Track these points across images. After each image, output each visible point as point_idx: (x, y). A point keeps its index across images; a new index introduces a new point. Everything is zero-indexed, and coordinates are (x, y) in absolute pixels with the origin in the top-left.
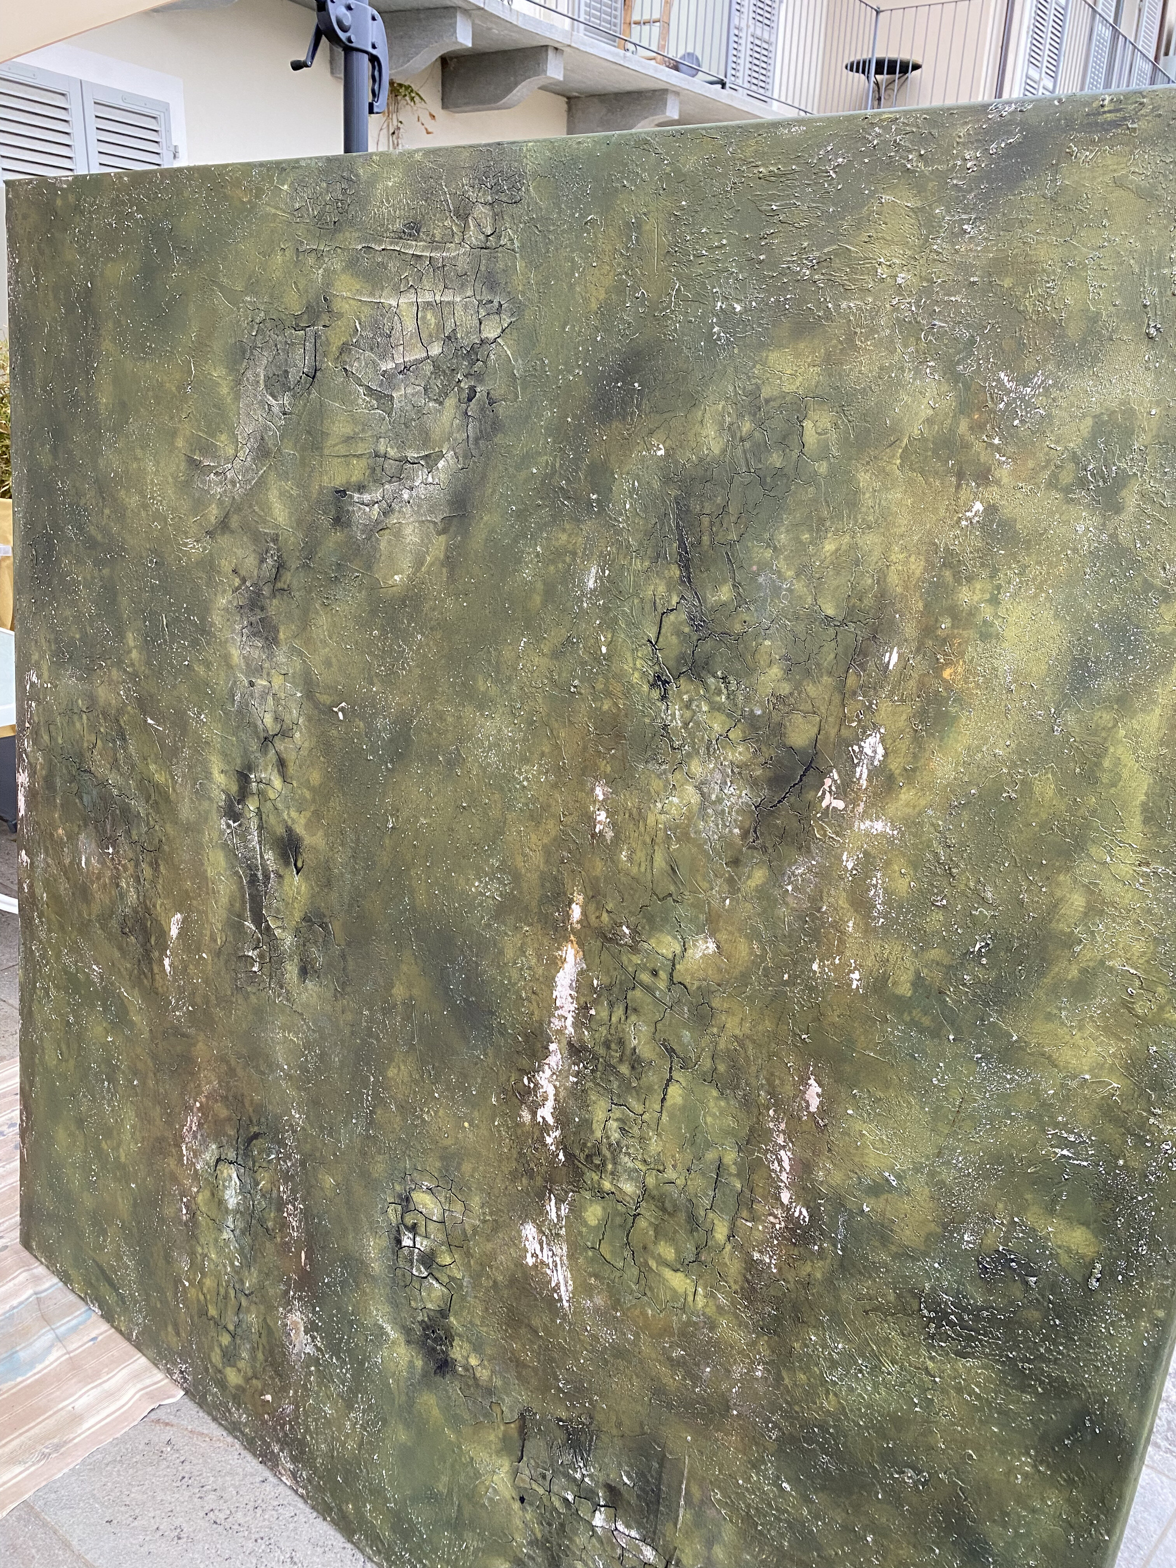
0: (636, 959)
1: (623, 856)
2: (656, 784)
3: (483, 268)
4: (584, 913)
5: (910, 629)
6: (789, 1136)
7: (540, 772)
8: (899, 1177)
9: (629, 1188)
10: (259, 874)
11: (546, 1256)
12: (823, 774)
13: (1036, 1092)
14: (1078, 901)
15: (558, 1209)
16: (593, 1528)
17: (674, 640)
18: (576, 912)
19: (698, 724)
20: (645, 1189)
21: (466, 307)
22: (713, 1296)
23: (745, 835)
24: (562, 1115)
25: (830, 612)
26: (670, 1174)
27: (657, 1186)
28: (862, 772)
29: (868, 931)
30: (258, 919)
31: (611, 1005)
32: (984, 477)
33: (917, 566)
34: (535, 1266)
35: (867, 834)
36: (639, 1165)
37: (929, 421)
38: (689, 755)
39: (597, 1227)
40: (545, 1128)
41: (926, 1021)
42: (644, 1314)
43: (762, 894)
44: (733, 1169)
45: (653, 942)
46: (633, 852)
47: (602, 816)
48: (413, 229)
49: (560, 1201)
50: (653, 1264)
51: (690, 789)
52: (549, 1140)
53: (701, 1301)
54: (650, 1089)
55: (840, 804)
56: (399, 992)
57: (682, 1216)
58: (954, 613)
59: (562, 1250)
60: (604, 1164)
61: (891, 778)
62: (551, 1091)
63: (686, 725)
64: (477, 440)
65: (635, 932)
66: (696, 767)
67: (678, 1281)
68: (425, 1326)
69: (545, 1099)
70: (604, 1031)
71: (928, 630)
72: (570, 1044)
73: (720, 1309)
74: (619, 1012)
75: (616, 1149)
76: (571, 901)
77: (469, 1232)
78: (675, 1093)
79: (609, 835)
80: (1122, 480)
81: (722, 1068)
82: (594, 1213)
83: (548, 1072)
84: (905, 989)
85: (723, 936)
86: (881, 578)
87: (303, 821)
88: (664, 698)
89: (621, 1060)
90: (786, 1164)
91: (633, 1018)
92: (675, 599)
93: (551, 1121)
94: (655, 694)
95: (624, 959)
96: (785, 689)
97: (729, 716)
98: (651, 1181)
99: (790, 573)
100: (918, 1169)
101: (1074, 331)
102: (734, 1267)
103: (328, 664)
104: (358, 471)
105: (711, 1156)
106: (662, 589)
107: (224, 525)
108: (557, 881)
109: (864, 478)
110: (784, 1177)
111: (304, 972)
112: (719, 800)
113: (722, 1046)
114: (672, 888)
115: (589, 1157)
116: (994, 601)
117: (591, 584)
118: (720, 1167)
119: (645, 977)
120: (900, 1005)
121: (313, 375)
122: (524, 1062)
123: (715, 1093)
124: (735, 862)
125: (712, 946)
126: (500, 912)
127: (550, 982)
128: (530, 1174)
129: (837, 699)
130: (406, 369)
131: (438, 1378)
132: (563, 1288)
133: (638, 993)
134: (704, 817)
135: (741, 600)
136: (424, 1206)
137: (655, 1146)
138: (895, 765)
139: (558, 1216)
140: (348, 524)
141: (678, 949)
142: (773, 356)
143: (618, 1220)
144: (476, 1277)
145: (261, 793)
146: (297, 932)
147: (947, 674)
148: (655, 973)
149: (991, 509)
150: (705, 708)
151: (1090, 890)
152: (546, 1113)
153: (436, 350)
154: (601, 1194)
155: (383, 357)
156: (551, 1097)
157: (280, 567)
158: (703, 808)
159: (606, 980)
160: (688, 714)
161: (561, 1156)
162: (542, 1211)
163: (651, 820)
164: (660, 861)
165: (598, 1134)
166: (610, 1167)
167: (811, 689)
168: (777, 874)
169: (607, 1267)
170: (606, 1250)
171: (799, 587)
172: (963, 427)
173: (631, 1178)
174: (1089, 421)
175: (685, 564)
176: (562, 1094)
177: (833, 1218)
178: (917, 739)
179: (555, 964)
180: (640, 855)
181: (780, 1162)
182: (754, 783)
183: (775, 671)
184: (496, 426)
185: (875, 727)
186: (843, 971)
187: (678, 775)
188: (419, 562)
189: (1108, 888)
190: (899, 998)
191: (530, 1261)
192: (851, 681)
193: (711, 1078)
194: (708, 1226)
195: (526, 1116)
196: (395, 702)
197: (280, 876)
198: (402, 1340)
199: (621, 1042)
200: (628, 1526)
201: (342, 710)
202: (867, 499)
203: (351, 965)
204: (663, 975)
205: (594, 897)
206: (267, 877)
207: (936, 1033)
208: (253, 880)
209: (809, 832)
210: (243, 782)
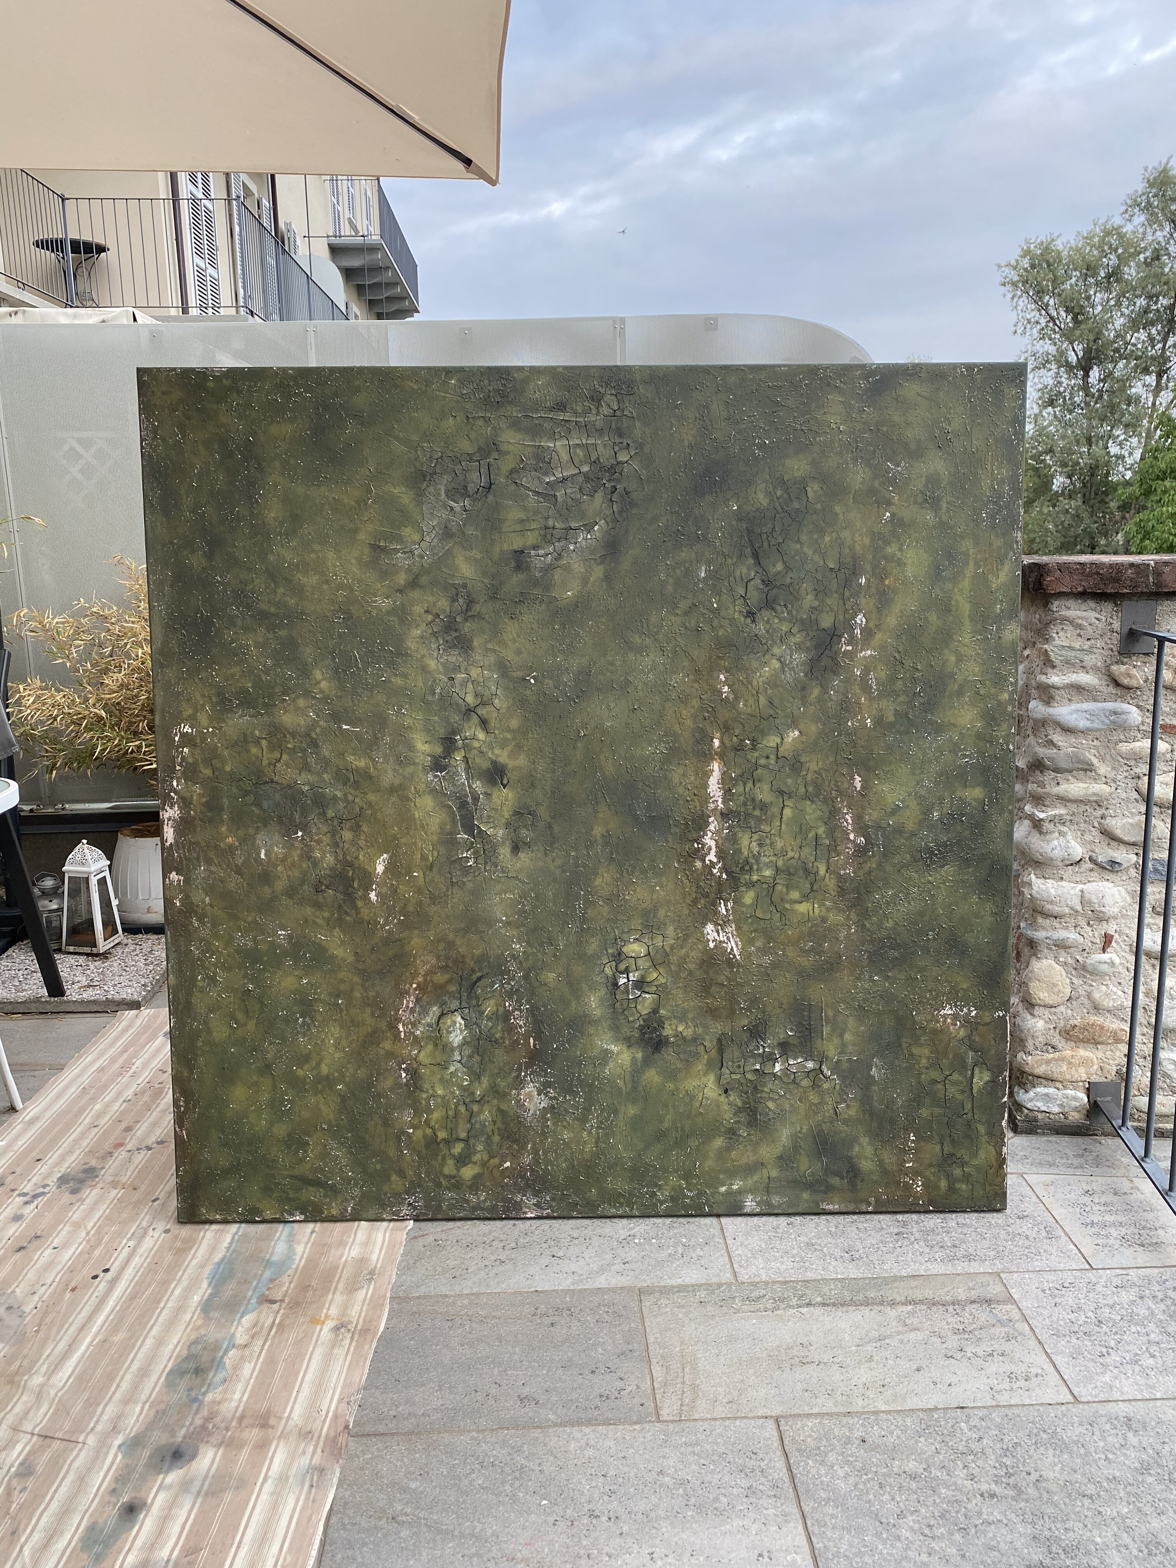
0: (756, 754)
1: (741, 705)
2: (755, 664)
3: (613, 426)
4: (722, 742)
5: (868, 567)
6: (849, 807)
7: (684, 677)
8: (902, 802)
9: (768, 873)
10: (469, 799)
11: (722, 937)
12: (841, 636)
13: (951, 741)
14: (953, 658)
15: (726, 906)
16: (775, 1075)
17: (755, 593)
18: (717, 743)
19: (774, 630)
20: (777, 870)
21: (605, 446)
22: (824, 904)
23: (806, 675)
24: (721, 855)
25: (832, 566)
26: (791, 854)
27: (784, 864)
28: (858, 631)
29: (871, 699)
30: (469, 828)
31: (745, 784)
32: (889, 503)
33: (867, 541)
34: (716, 946)
35: (864, 657)
36: (773, 858)
37: (862, 483)
38: (772, 646)
39: (752, 904)
40: (713, 864)
41: (902, 729)
42: (787, 935)
43: (819, 700)
44: (824, 836)
45: (765, 742)
46: (746, 701)
47: (726, 689)
48: (561, 406)
49: (726, 901)
50: (788, 906)
51: (775, 661)
52: (715, 871)
53: (817, 911)
54: (773, 816)
55: (850, 648)
56: (598, 831)
57: (801, 872)
58: (886, 558)
59: (731, 929)
60: (751, 868)
61: (871, 630)
62: (713, 843)
63: (767, 632)
64: (620, 512)
65: (753, 740)
66: (776, 651)
67: (803, 908)
68: (641, 1028)
69: (710, 849)
70: (742, 798)
71: (875, 567)
72: (722, 814)
73: (828, 910)
74: (750, 785)
75: (757, 858)
76: (712, 738)
77: (668, 949)
78: (787, 812)
79: (731, 697)
80: (939, 499)
81: (810, 789)
82: (749, 897)
83: (710, 834)
84: (891, 718)
85: (802, 726)
86: (852, 548)
87: (506, 753)
88: (753, 621)
89: (754, 808)
90: (850, 821)
91: (758, 785)
92: (753, 574)
93: (715, 860)
94: (749, 620)
95: (749, 757)
96: (816, 604)
97: (790, 622)
98: (780, 863)
99: (811, 553)
100: (910, 795)
101: (913, 446)
102: (831, 883)
103: (518, 652)
104: (531, 538)
105: (811, 835)
106: (745, 571)
107: (414, 584)
108: (702, 730)
109: (838, 509)
110: (850, 827)
111: (516, 849)
112: (791, 662)
113: (809, 778)
114: (771, 712)
115: (742, 869)
116: (901, 550)
117: (703, 575)
118: (817, 837)
119: (763, 761)
120: (892, 725)
121: (489, 487)
122: (695, 835)
123: (809, 803)
124: (804, 688)
125: (797, 733)
126: (667, 760)
127: (706, 786)
128: (706, 895)
129: (841, 602)
130: (564, 479)
131: (656, 1056)
132: (735, 949)
133: (759, 771)
134: (784, 672)
135: (788, 569)
136: (633, 951)
137: (779, 844)
138: (871, 625)
139: (727, 910)
140: (528, 568)
141: (778, 740)
142: (788, 462)
143: (764, 893)
144: (676, 976)
145: (467, 748)
146: (508, 825)
147: (887, 582)
148: (768, 757)
149: (893, 515)
150: (776, 621)
151: (957, 653)
152: (712, 857)
153: (585, 469)
154: (753, 884)
155: (546, 474)
156: (714, 847)
157: (470, 602)
158: (783, 668)
159: (739, 771)
160: (768, 626)
161: (724, 876)
162: (716, 913)
163: (755, 683)
164: (763, 701)
165: (746, 853)
166: (755, 867)
167: (829, 601)
168: (825, 689)
169: (762, 922)
170: (759, 914)
171: (816, 558)
172: (876, 484)
173: (768, 867)
174: (924, 478)
175: (755, 556)
176: (720, 842)
177: (876, 835)
178: (879, 610)
179: (708, 774)
180: (751, 701)
181: (846, 821)
182: (808, 650)
183: (810, 597)
184: (633, 504)
185: (860, 611)
186: (863, 721)
187: (767, 657)
188: (585, 581)
189: (963, 650)
190: (891, 723)
191: (712, 945)
192: (847, 593)
193: (807, 797)
194: (815, 870)
195: (698, 864)
196: (576, 663)
197: (487, 794)
198: (624, 1048)
199: (753, 800)
200: (795, 1058)
201: (533, 677)
202: (841, 516)
203: (556, 829)
204: (773, 757)
205: (726, 729)
206: (476, 799)
207: (907, 732)
208: (463, 805)
209: (837, 664)
210: (449, 744)
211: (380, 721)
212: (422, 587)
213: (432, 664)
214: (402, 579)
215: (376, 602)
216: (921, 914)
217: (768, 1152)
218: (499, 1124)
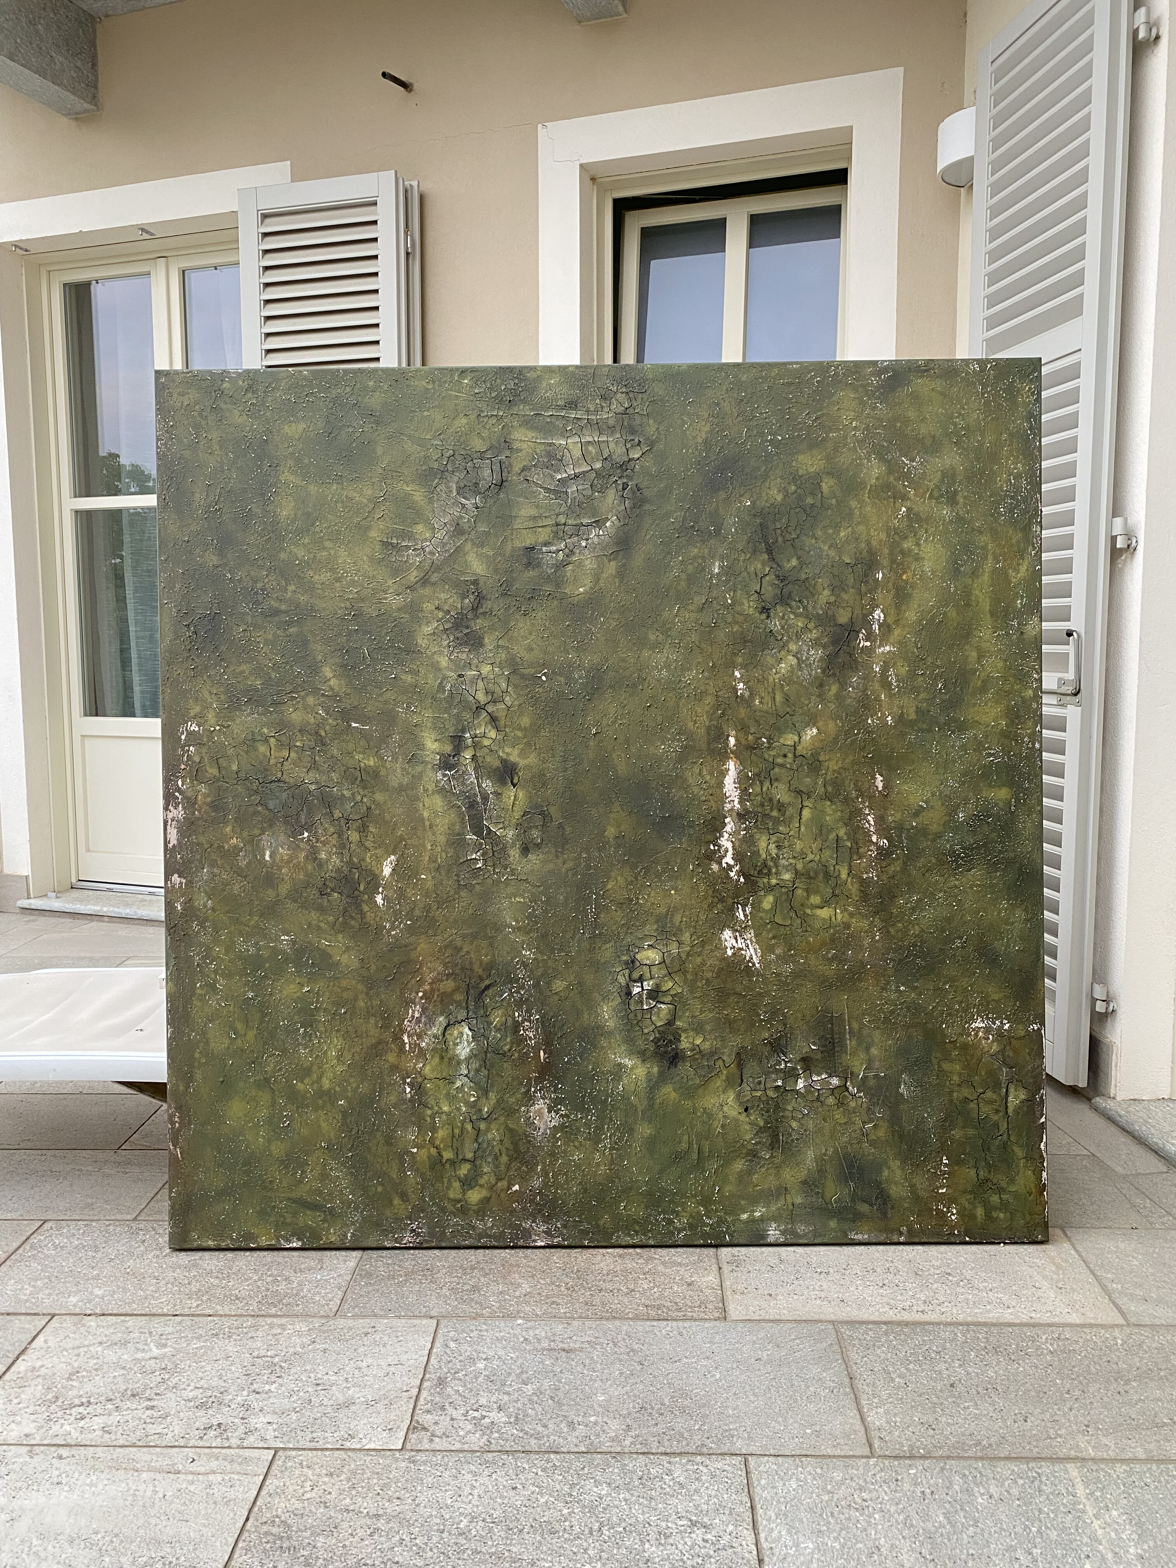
0: (772, 753)
1: (757, 702)
2: (770, 660)
3: (626, 424)
4: (737, 740)
5: (885, 562)
6: (871, 808)
7: (698, 673)
8: (926, 802)
9: (787, 876)
10: (479, 799)
11: (740, 944)
12: (858, 632)
13: (976, 738)
14: (974, 654)
15: (744, 911)
16: (797, 1092)
17: (770, 588)
18: (732, 741)
19: (789, 625)
20: (797, 872)
21: (616, 443)
22: (846, 910)
23: (823, 671)
24: (737, 857)
25: (848, 561)
26: (810, 857)
27: (804, 867)
28: (876, 627)
29: (890, 696)
30: (478, 829)
31: (761, 783)
32: (904, 498)
33: (883, 536)
34: (734, 954)
35: (883, 653)
36: (791, 861)
37: (877, 478)
38: (787, 642)
39: (772, 909)
40: (730, 867)
41: (924, 726)
42: (808, 942)
43: (838, 696)
44: (845, 838)
45: (782, 741)
46: (762, 698)
47: (741, 686)
48: (572, 405)
49: (744, 906)
50: (808, 911)
51: (790, 657)
52: (732, 874)
53: (839, 917)
54: (791, 818)
55: (868, 644)
56: (611, 832)
57: (821, 876)
58: (902, 552)
59: (750, 935)
60: (770, 871)
61: (889, 626)
62: (729, 845)
63: (783, 628)
64: (631, 509)
65: (769, 739)
66: (793, 647)
67: (824, 913)
68: (656, 1041)
69: (727, 851)
70: (759, 798)
71: (893, 561)
72: (739, 814)
73: (851, 915)
74: (767, 784)
75: (775, 860)
76: (728, 736)
77: (684, 956)
78: (806, 813)
79: (747, 694)
80: (956, 493)
81: (830, 789)
82: (768, 902)
83: (726, 836)
84: (913, 716)
85: (821, 724)
86: (868, 543)
87: (516, 752)
88: (768, 617)
89: (772, 809)
90: (872, 823)
91: (776, 784)
92: (767, 569)
93: (732, 862)
94: (764, 616)
95: (766, 756)
96: (832, 599)
97: (807, 617)
98: (800, 866)
99: (826, 548)
100: (933, 795)
101: (928, 441)
102: (853, 888)
103: (530, 649)
104: (544, 535)
105: (832, 836)
106: (759, 566)
107: (424, 581)
108: (717, 728)
109: (853, 504)
110: (872, 829)
111: (525, 850)
112: (807, 659)
113: (828, 778)
114: (788, 709)
115: (760, 872)
116: (918, 545)
117: (716, 571)
118: (838, 839)
119: (780, 760)
120: (912, 724)
121: (501, 484)
122: (710, 837)
123: (828, 803)
124: (821, 685)
125: (815, 731)
126: (682, 758)
127: (721, 785)
128: (722, 900)
129: (858, 597)
130: (576, 476)
131: (673, 1070)
132: (754, 957)
133: (777, 770)
134: (800, 669)
135: (802, 563)
136: (648, 958)
137: (799, 845)
138: (890, 620)
139: (745, 916)
140: (539, 565)
141: (796, 738)
142: (801, 457)
143: (784, 898)
144: (692, 985)
145: (476, 746)
146: (518, 825)
147: (904, 577)
148: (785, 756)
149: (909, 510)
150: (792, 617)
151: (979, 649)
152: (729, 859)
153: (598, 465)
154: (771, 889)
155: (558, 471)
156: (730, 849)
157: (480, 598)
158: (799, 664)
159: (757, 771)
160: (783, 622)
161: (742, 880)
162: (734, 917)
163: (771, 680)
164: (779, 698)
165: (764, 856)
166: (774, 870)
167: (845, 596)
168: (843, 686)
169: (782, 929)
170: (778, 919)
171: (832, 553)
172: (891, 479)
173: (788, 871)
174: (940, 473)
175: (769, 552)
176: (737, 844)
177: (900, 837)
178: (898, 607)
179: (724, 773)
180: (767, 699)
181: (868, 822)
182: (824, 647)
183: (826, 592)
184: (644, 501)
185: (878, 606)
186: (883, 719)
187: (783, 653)
188: (597, 578)
189: (985, 645)
190: (911, 721)
191: (730, 952)
192: (864, 588)
193: (827, 797)
194: (837, 874)
195: (715, 867)
196: (588, 660)
197: (497, 794)
198: (639, 1063)
199: (771, 800)
200: (819, 1074)
201: (544, 674)
202: (857, 512)
203: (568, 830)
204: (790, 755)
205: (743, 728)
206: (485, 798)
207: (929, 730)
208: (472, 805)
209: (856, 660)
210: (458, 742)
211: (388, 718)
212: (433, 584)
213: (444, 662)
214: (413, 576)
215: (385, 599)
216: (948, 920)
217: (791, 1176)
218: (507, 1143)
